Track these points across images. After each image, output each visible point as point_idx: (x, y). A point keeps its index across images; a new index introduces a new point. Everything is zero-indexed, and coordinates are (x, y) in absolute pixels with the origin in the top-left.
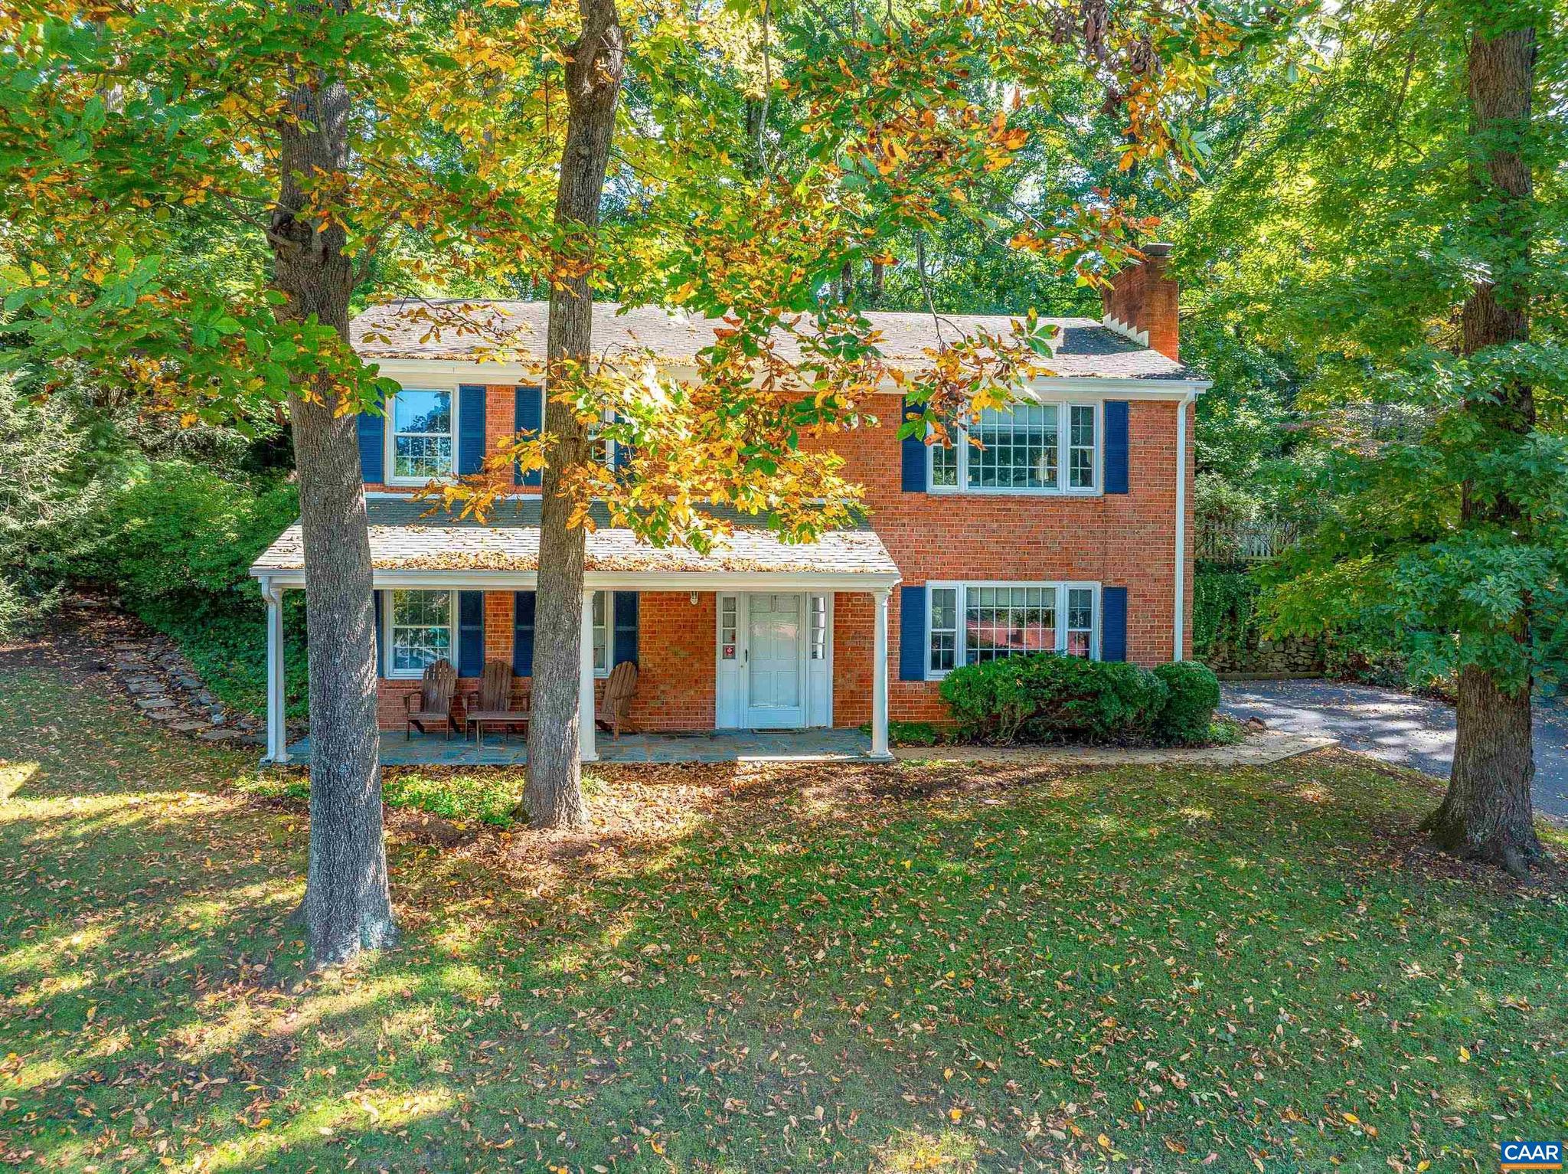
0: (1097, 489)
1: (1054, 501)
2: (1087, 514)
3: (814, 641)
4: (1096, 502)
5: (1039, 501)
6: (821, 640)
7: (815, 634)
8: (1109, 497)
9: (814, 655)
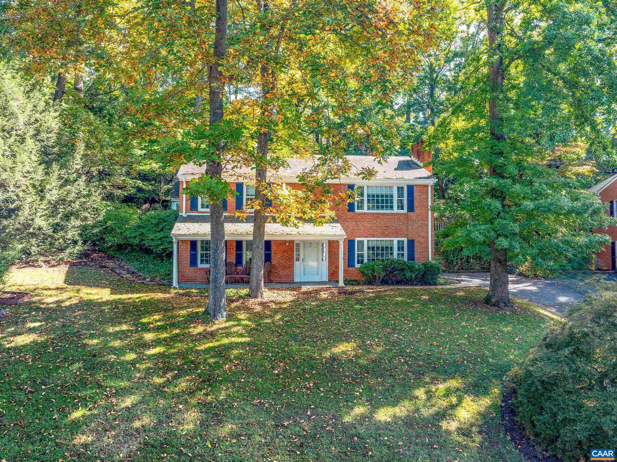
0: (405, 211)
1: (392, 214)
2: (402, 218)
3: (323, 256)
4: (404, 214)
5: (388, 214)
6: (324, 255)
7: (323, 253)
8: (409, 213)
9: (323, 260)
